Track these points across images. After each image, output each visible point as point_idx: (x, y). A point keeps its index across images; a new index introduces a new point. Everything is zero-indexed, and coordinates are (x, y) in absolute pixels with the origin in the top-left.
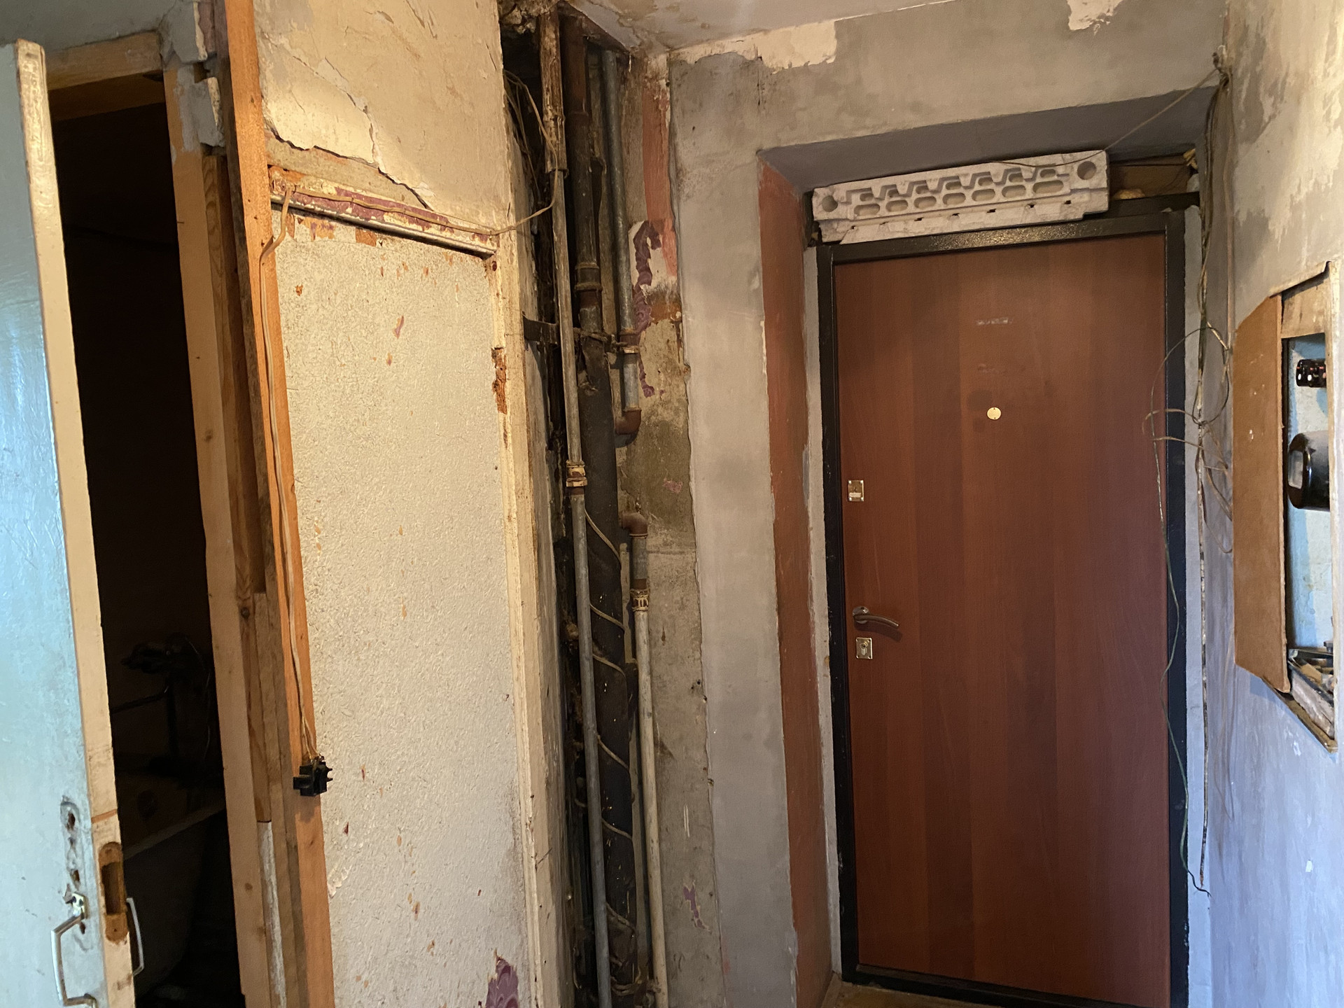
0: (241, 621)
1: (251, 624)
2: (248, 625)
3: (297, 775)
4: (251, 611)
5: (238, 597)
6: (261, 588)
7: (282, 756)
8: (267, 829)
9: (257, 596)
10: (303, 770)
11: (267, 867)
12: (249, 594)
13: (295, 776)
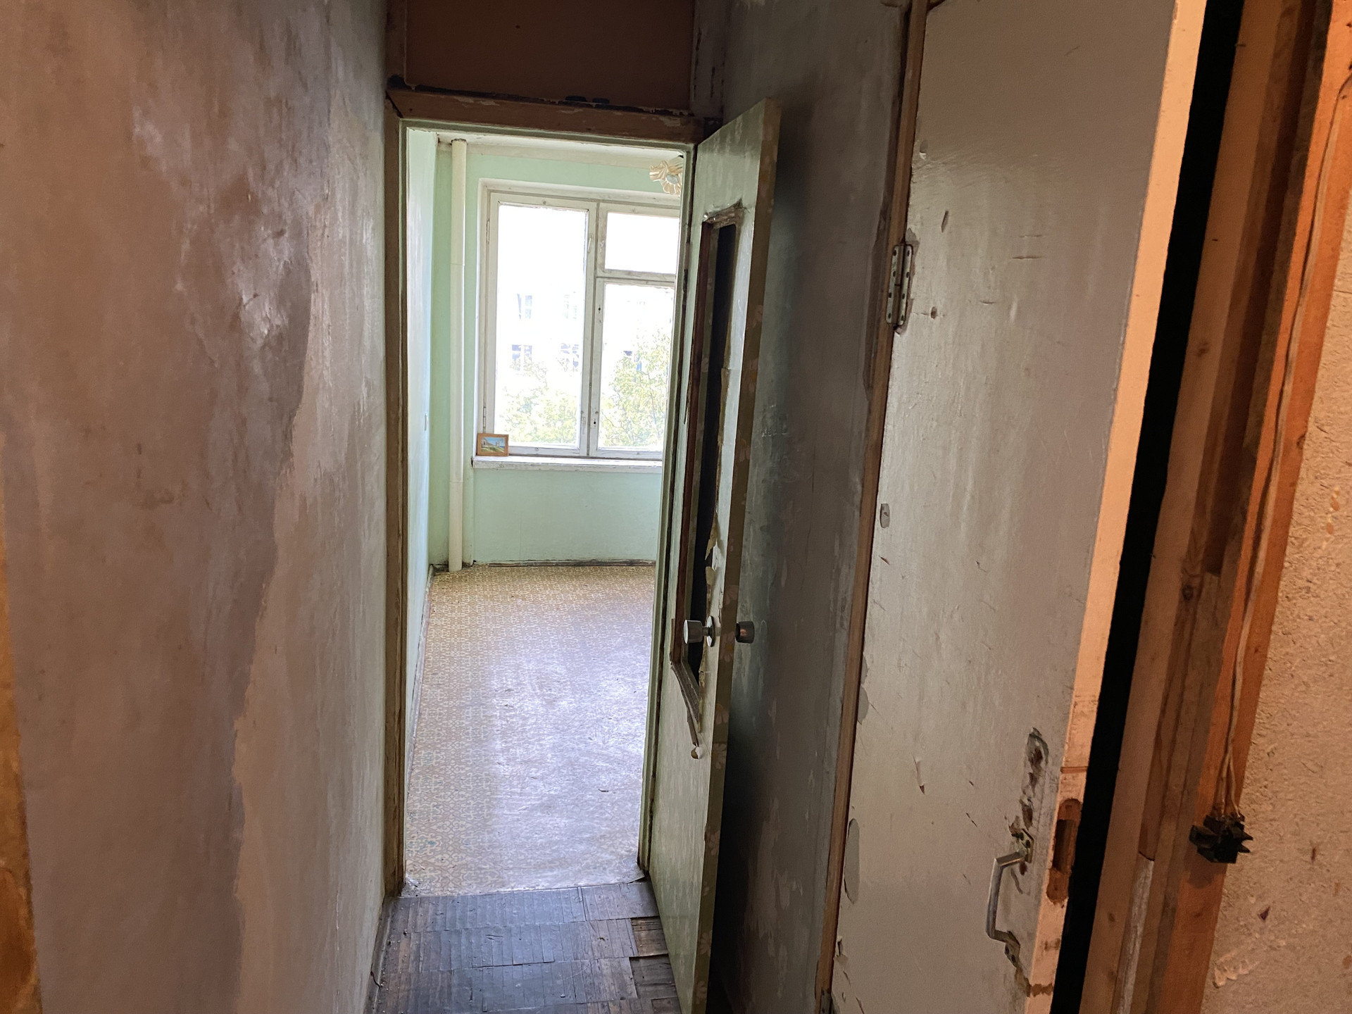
0: (1180, 602)
1: (1191, 611)
2: (1187, 610)
3: (1199, 824)
4: (1195, 593)
5: (1184, 571)
6: (1216, 569)
7: (1186, 792)
8: (1147, 867)
9: (1208, 576)
10: (1209, 821)
11: (1135, 910)
12: (1198, 570)
13: (1195, 823)
